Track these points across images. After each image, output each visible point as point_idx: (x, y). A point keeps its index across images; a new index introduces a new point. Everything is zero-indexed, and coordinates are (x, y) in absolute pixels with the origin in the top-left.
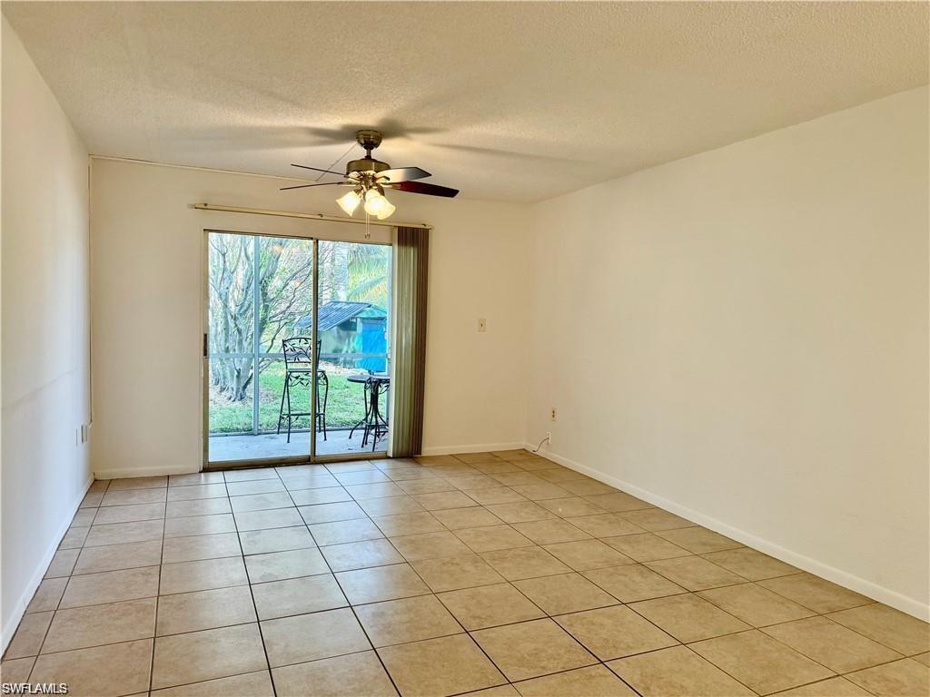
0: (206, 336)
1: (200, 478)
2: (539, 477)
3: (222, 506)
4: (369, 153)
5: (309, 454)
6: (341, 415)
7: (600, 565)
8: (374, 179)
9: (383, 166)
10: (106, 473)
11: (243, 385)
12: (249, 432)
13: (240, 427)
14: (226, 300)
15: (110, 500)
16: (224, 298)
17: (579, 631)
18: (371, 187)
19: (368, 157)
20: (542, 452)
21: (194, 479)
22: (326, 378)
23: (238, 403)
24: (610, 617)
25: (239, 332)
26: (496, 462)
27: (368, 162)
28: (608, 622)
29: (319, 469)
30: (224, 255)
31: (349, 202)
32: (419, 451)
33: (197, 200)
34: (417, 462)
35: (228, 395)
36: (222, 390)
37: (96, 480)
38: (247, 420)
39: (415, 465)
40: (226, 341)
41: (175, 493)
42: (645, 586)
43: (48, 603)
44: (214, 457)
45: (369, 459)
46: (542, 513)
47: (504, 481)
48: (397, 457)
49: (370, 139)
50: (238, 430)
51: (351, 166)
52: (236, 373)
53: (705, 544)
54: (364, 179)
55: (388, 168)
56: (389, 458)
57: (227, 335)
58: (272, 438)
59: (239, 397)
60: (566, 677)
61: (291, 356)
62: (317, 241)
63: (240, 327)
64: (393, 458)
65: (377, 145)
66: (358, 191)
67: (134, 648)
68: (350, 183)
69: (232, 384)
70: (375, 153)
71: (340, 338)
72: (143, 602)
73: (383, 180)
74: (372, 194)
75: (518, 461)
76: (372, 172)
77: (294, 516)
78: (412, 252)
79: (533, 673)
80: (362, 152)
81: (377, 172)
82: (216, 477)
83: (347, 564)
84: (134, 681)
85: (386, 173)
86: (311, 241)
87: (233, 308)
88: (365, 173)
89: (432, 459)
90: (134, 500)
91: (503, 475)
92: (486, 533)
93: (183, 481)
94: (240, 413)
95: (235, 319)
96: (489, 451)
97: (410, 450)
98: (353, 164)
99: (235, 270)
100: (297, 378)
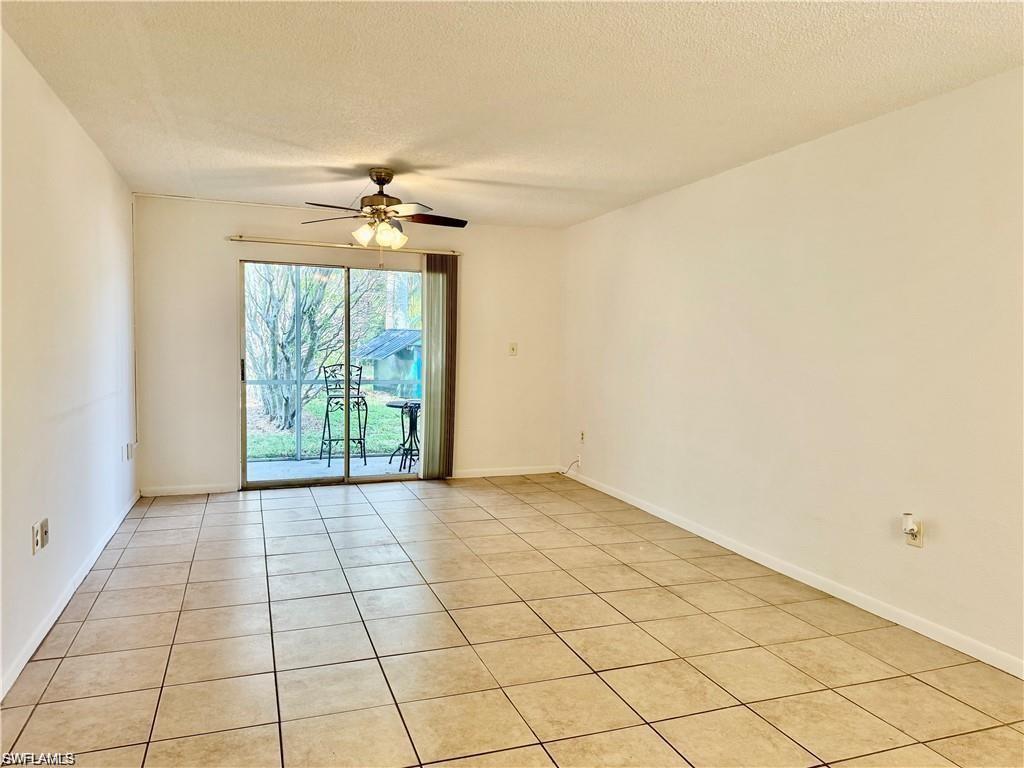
0: (243, 361)
1: (239, 495)
2: (563, 496)
3: (256, 518)
4: (381, 189)
5: (343, 475)
6: (386, 442)
7: (588, 565)
8: (385, 213)
9: (393, 201)
10: (150, 490)
11: (291, 413)
12: (292, 457)
13: (285, 453)
14: (274, 328)
15: (155, 511)
16: (271, 326)
17: (545, 612)
18: (383, 220)
19: (381, 193)
20: (571, 474)
21: (232, 497)
22: (365, 404)
23: (286, 431)
24: (577, 602)
25: (287, 360)
26: (525, 483)
27: (380, 198)
28: (574, 606)
29: (353, 489)
30: (271, 283)
31: (363, 234)
32: (449, 472)
33: (234, 233)
34: (449, 484)
35: (277, 424)
36: (272, 419)
37: (141, 497)
38: (293, 447)
39: (445, 486)
40: (275, 369)
41: (214, 509)
42: (621, 580)
43: (94, 588)
44: (252, 477)
45: (401, 481)
46: (552, 525)
47: (527, 499)
48: (428, 478)
49: (382, 176)
50: (282, 455)
51: (366, 201)
52: (284, 401)
53: (696, 551)
54: (376, 213)
55: (399, 202)
56: (420, 479)
57: (275, 363)
58: (314, 463)
59: (287, 426)
60: (519, 642)
61: (333, 382)
62: (349, 269)
63: (288, 355)
64: (423, 480)
65: (388, 182)
66: (371, 224)
67: (163, 618)
68: (365, 217)
69: (281, 412)
70: (387, 189)
71: (399, 368)
72: (175, 587)
73: (394, 214)
74: (384, 227)
75: (548, 483)
76: (383, 207)
77: (319, 526)
78: (441, 279)
79: (493, 639)
80: (376, 188)
81: (387, 206)
82: (253, 495)
83: (357, 562)
84: (160, 638)
85: (396, 207)
86: (343, 270)
87: (282, 338)
88: (377, 206)
89: (462, 480)
90: (175, 513)
91: (528, 494)
92: (491, 540)
93: (222, 498)
94: (286, 441)
95: (283, 347)
96: (523, 474)
97: (442, 473)
98: (366, 200)
99: (283, 297)
100: (337, 403)
